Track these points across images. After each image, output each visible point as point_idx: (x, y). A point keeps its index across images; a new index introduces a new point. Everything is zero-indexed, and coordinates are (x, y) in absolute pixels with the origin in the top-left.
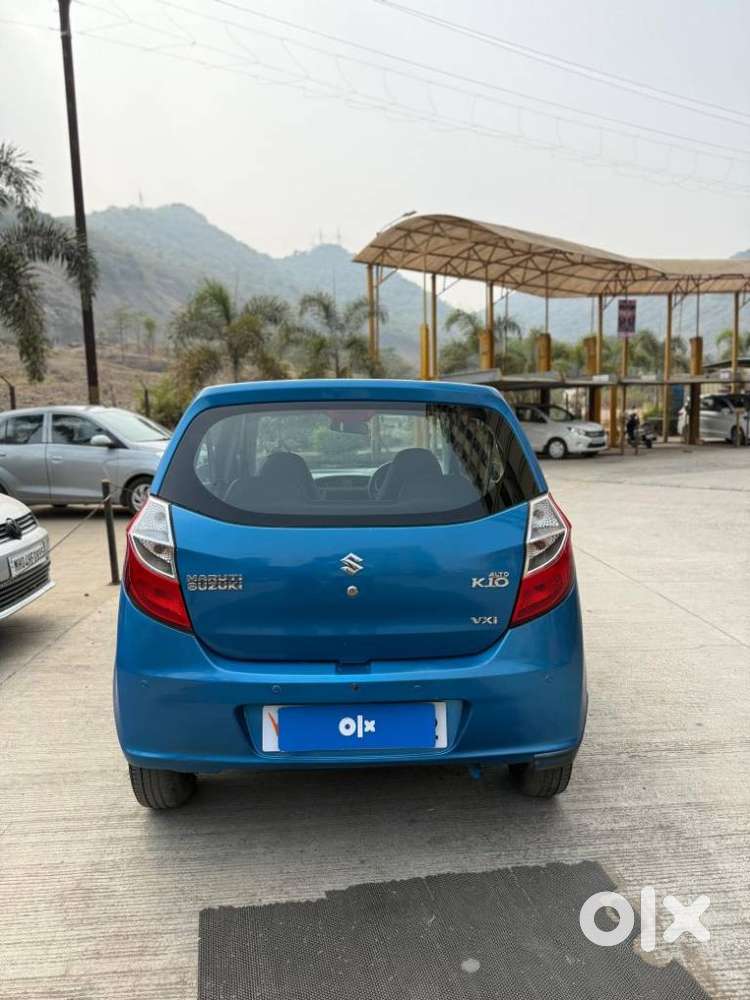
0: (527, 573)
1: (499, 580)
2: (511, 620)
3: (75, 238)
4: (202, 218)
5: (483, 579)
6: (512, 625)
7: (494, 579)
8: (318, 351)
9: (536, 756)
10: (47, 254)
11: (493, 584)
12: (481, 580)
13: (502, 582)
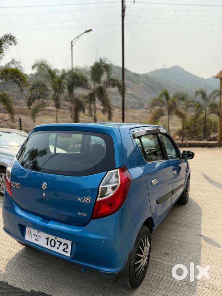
0: (98, 199)
1: (87, 200)
2: (92, 215)
3: (121, 81)
4: (182, 69)
5: (82, 199)
6: (93, 218)
7: (85, 200)
8: (198, 108)
9: (100, 271)
10: (114, 86)
11: (85, 201)
12: (81, 199)
13: (88, 201)
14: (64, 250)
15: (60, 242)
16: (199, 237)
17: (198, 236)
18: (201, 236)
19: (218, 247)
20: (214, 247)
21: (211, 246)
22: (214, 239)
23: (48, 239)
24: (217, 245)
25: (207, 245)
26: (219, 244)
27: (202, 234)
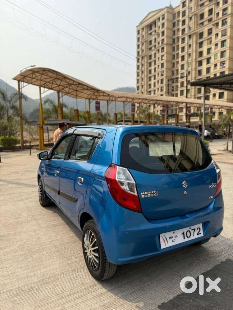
1: (214, 185)
6: (215, 198)
8: (1, 109)
12: (211, 185)
14: (198, 234)
15: (194, 229)
23: (183, 234)
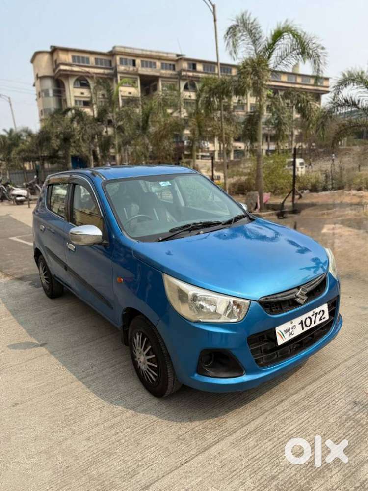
16: (42, 342)
17: (44, 342)
18: (41, 345)
19: (12, 345)
20: (16, 342)
21: (20, 341)
22: (23, 350)
24: (13, 346)
25: (25, 339)
26: (13, 348)
27: (42, 348)
